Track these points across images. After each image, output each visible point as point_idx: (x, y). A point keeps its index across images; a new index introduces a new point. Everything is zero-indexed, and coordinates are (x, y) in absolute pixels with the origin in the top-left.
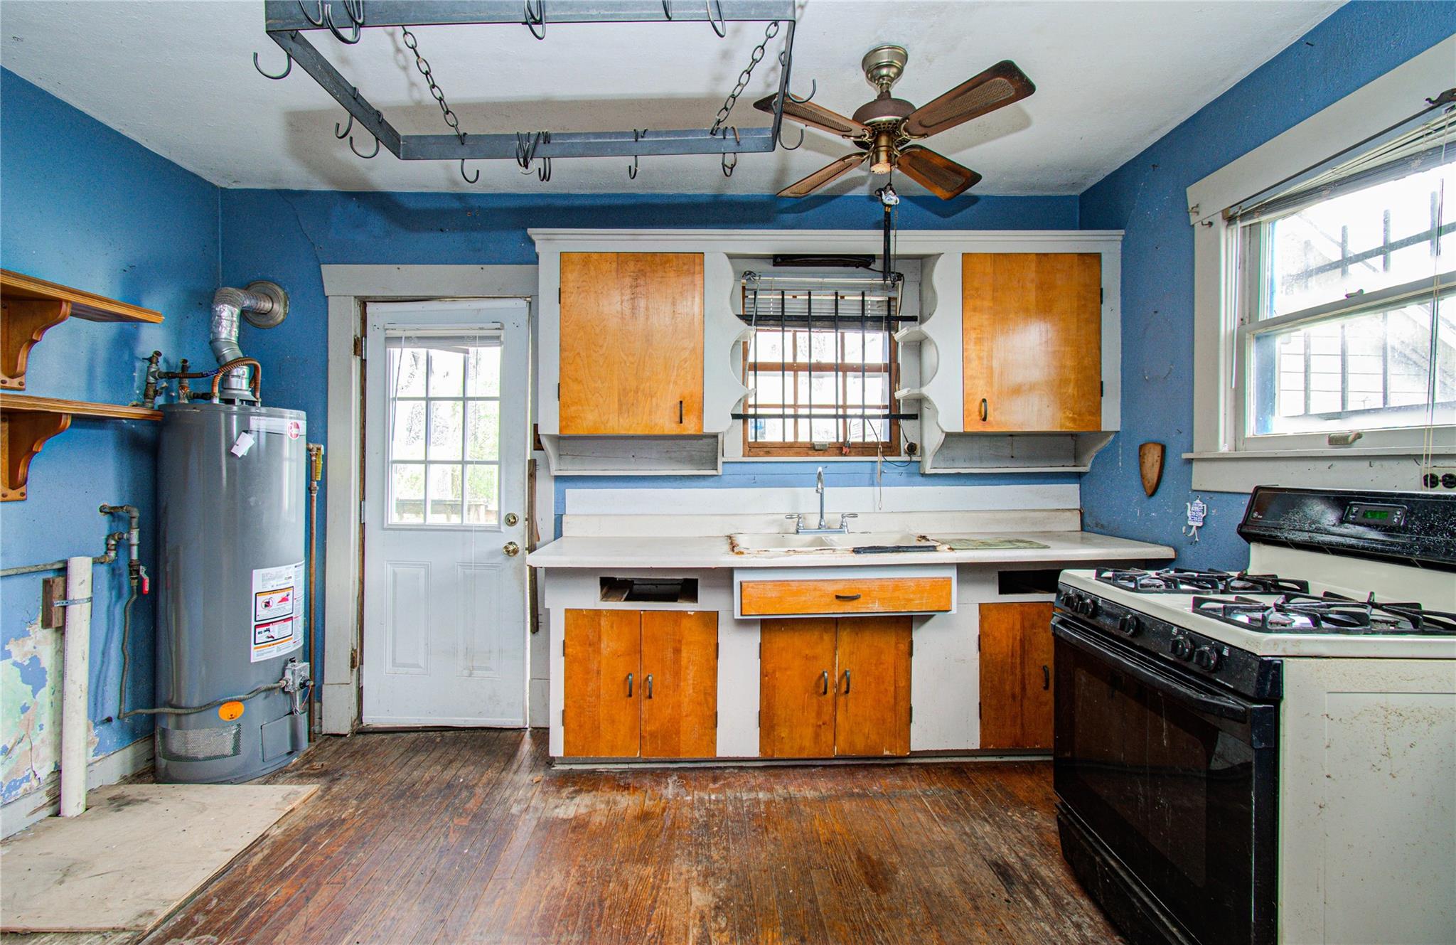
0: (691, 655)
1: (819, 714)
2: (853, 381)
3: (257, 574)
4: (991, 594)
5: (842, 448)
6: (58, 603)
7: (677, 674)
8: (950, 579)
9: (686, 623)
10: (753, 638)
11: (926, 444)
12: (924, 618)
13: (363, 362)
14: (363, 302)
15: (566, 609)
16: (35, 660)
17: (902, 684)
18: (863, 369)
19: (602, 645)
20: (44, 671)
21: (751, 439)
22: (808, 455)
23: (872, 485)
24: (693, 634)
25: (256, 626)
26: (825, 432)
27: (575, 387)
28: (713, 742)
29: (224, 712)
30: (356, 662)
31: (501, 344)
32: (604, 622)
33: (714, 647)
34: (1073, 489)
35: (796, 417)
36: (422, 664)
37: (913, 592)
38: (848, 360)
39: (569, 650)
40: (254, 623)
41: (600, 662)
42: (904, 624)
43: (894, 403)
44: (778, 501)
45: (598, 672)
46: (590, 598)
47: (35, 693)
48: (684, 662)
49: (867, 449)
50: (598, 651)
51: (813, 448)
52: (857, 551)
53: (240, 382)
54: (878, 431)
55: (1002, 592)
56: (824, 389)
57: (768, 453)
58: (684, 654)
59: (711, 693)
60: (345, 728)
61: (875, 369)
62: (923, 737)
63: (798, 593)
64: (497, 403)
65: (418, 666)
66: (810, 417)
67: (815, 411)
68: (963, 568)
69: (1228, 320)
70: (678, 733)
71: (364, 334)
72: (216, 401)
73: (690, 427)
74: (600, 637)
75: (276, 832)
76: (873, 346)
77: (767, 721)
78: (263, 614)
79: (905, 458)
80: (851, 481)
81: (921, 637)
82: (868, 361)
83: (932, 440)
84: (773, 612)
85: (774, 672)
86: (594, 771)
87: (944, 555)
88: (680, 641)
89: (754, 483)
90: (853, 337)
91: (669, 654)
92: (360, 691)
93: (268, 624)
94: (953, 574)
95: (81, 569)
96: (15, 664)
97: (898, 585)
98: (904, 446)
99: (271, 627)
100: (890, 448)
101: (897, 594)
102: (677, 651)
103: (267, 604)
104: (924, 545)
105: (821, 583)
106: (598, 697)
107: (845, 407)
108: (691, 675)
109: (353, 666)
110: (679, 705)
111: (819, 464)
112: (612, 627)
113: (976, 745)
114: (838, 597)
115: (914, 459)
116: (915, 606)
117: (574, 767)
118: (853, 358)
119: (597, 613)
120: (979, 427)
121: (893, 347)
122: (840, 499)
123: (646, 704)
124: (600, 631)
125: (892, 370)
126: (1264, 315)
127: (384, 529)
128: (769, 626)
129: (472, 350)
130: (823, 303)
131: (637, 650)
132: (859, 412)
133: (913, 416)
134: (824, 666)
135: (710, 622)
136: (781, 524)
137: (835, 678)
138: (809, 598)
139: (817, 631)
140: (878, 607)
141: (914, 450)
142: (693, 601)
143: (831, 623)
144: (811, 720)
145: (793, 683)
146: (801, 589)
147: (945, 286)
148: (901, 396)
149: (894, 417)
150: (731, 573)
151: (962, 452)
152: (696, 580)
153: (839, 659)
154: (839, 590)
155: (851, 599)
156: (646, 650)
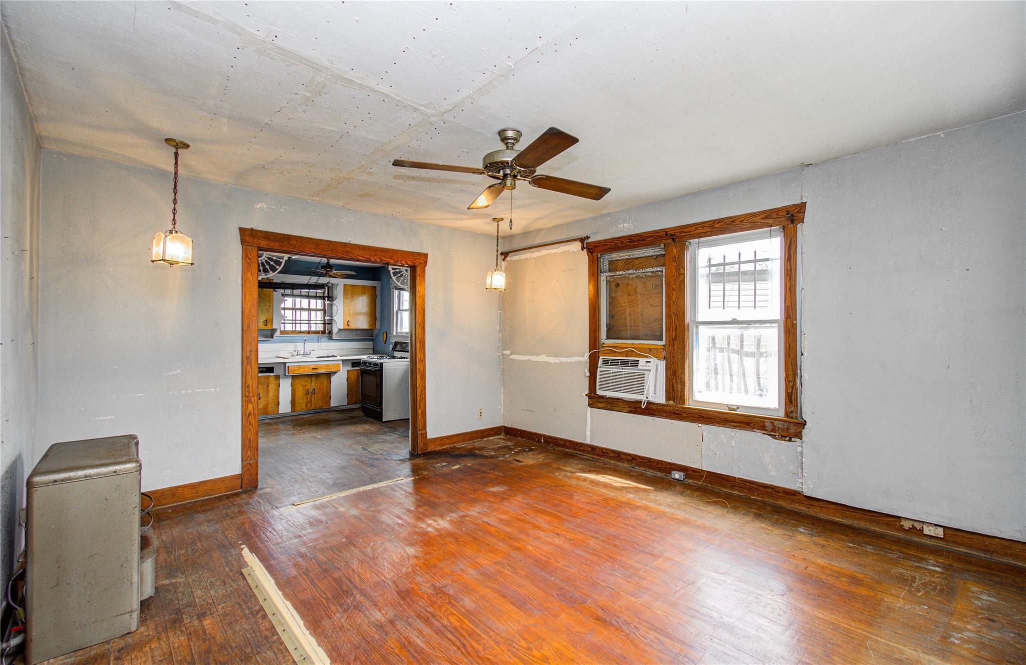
0: (272, 387)
1: (307, 400)
2: (313, 313)
4: (350, 368)
5: (309, 332)
7: (268, 392)
8: (340, 364)
9: (270, 378)
10: (289, 381)
11: (333, 331)
12: (335, 373)
17: (328, 390)
18: (316, 310)
21: (282, 329)
22: (299, 334)
23: (318, 342)
24: (273, 382)
26: (305, 328)
28: (278, 410)
33: (278, 384)
34: (371, 343)
35: (296, 323)
37: (332, 367)
42: (329, 375)
43: (325, 320)
44: (290, 347)
48: (270, 389)
49: (316, 332)
51: (300, 332)
52: (318, 357)
54: (320, 328)
55: (352, 367)
56: (305, 315)
57: (287, 334)
58: (270, 387)
59: (278, 397)
61: (320, 310)
62: (333, 403)
63: (304, 368)
66: (300, 323)
67: (302, 322)
68: (343, 361)
69: (396, 308)
70: (267, 408)
73: (269, 327)
76: (319, 304)
77: (293, 403)
79: (327, 335)
80: (312, 341)
81: (333, 378)
82: (318, 308)
83: (335, 330)
84: (296, 373)
85: (295, 389)
87: (339, 358)
88: (269, 383)
89: (283, 342)
90: (313, 301)
91: (265, 387)
94: (341, 363)
97: (328, 365)
98: (327, 332)
100: (324, 332)
101: (327, 367)
102: (268, 386)
104: (333, 356)
105: (309, 366)
107: (310, 320)
108: (271, 392)
110: (268, 400)
111: (305, 337)
113: (346, 404)
114: (313, 369)
115: (330, 335)
116: (333, 370)
118: (313, 306)
120: (348, 327)
121: (324, 304)
122: (309, 346)
123: (259, 401)
125: (324, 310)
126: (401, 309)
128: (294, 377)
132: (315, 322)
133: (330, 324)
134: (309, 386)
135: (278, 377)
136: (292, 353)
137: (310, 390)
138: (306, 369)
139: (306, 378)
140: (323, 371)
141: (330, 333)
142: (273, 372)
143: (311, 376)
144: (305, 401)
145: (300, 392)
146: (304, 367)
147: (339, 292)
148: (327, 318)
149: (325, 324)
150: (285, 363)
151: (343, 333)
152: (273, 368)
153: (312, 385)
154: (314, 367)
155: (316, 369)
156: (259, 386)
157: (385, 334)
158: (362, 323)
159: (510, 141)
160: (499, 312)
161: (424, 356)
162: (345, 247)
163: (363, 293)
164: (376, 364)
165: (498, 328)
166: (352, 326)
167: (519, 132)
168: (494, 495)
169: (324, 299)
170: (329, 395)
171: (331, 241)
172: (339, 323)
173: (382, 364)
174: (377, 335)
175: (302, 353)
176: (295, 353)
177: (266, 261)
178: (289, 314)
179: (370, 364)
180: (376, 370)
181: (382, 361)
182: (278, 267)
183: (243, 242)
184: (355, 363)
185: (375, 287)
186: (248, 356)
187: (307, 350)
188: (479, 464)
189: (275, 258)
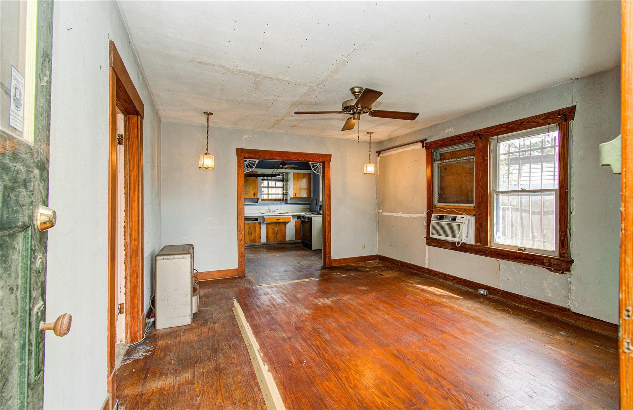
0: (257, 228)
2: (277, 189)
4: (296, 220)
5: (275, 200)
7: (255, 231)
10: (265, 226)
12: (288, 222)
17: (285, 232)
18: (279, 187)
21: (262, 198)
23: (280, 205)
24: (257, 225)
26: (273, 197)
28: (260, 241)
33: (260, 227)
34: (309, 205)
35: (269, 195)
38: (277, 186)
42: (285, 223)
43: (283, 193)
44: (266, 207)
49: (279, 200)
51: (271, 200)
52: (280, 213)
54: (281, 197)
55: (298, 219)
56: (273, 190)
57: (265, 200)
59: (260, 234)
61: (281, 187)
62: (288, 239)
63: (272, 219)
66: (271, 195)
68: (292, 216)
70: (255, 240)
73: (256, 197)
76: (280, 184)
77: (267, 237)
80: (277, 204)
81: (288, 225)
82: (280, 186)
83: (289, 198)
84: (269, 221)
85: (268, 230)
87: (290, 214)
89: (263, 205)
90: (277, 183)
91: (254, 229)
94: (291, 216)
97: (284, 218)
98: (285, 199)
100: (283, 200)
102: (255, 228)
104: (288, 213)
105: (275, 218)
107: (276, 193)
108: (257, 231)
110: (255, 235)
111: (273, 202)
112: (246, 225)
113: (295, 239)
116: (287, 220)
118: (277, 185)
120: (295, 197)
121: (283, 184)
122: (276, 207)
123: (251, 235)
125: (283, 187)
128: (268, 224)
131: (250, 228)
132: (278, 194)
133: (286, 195)
134: (275, 229)
135: (260, 224)
136: (267, 211)
137: (276, 231)
139: (274, 225)
140: (282, 221)
141: (286, 200)
142: (257, 221)
143: (276, 223)
144: (273, 237)
145: (271, 232)
147: (291, 177)
148: (284, 192)
149: (283, 195)
150: (263, 216)
151: (293, 200)
152: (258, 218)
153: (277, 228)
154: (277, 218)
155: (279, 220)
156: (251, 228)
157: (316, 200)
158: (304, 195)
159: (357, 94)
160: (376, 187)
161: (330, 213)
162: (285, 154)
163: (304, 177)
164: (308, 218)
165: (375, 196)
166: (298, 196)
167: (361, 88)
168: (360, 291)
169: (283, 181)
170: (285, 235)
171: (278, 151)
172: (291, 195)
173: (311, 218)
174: (312, 201)
175: (272, 211)
176: (269, 211)
177: (248, 164)
178: (265, 190)
179: (306, 217)
180: (308, 221)
181: (312, 216)
182: (253, 166)
183: (237, 155)
184: (299, 217)
185: (310, 173)
186: (240, 212)
187: (274, 209)
188: (358, 275)
189: (252, 162)
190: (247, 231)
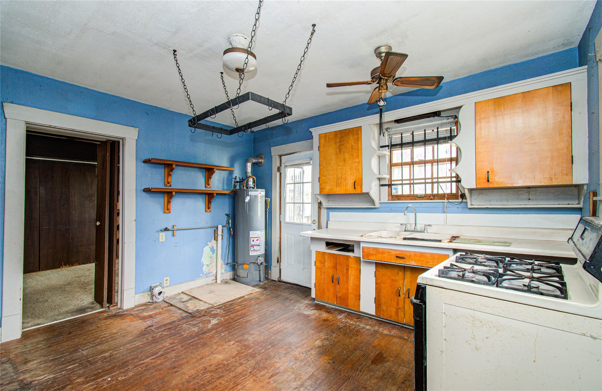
0: (352, 272)
1: (397, 304)
3: (251, 232)
5: (430, 196)
6: (216, 235)
7: (347, 278)
8: (448, 255)
9: (350, 259)
10: (373, 268)
11: (466, 194)
13: (280, 174)
14: (280, 156)
15: (316, 251)
16: (213, 247)
18: (438, 161)
19: (326, 264)
20: (214, 250)
21: (393, 194)
22: (415, 199)
23: (444, 212)
24: (352, 264)
25: (251, 246)
26: (421, 190)
27: (324, 178)
28: (359, 305)
29: (245, 266)
30: (279, 261)
31: (311, 164)
32: (326, 257)
33: (359, 270)
35: (410, 184)
36: (293, 265)
37: (429, 259)
39: (316, 264)
40: (250, 245)
41: (325, 269)
45: (324, 273)
46: (323, 248)
47: (213, 254)
48: (350, 274)
49: (441, 197)
50: (324, 265)
51: (417, 197)
52: (405, 239)
53: (251, 183)
58: (350, 271)
59: (358, 287)
60: (276, 280)
61: (444, 161)
64: (311, 184)
65: (292, 265)
70: (348, 298)
71: (281, 165)
72: (245, 188)
73: (358, 190)
74: (325, 262)
75: (246, 297)
78: (252, 243)
79: (460, 200)
85: (380, 283)
86: (325, 306)
87: (446, 244)
88: (348, 266)
91: (345, 271)
92: (280, 270)
93: (253, 246)
94: (450, 253)
95: (220, 227)
96: (209, 247)
97: (422, 255)
98: (460, 195)
99: (254, 247)
100: (456, 196)
101: (422, 259)
102: (347, 269)
103: (253, 241)
105: (390, 251)
106: (324, 281)
107: (432, 178)
108: (352, 279)
109: (278, 262)
110: (348, 289)
112: (328, 258)
114: (397, 257)
115: (464, 201)
116: (431, 265)
117: (320, 303)
119: (324, 253)
123: (338, 286)
124: (325, 259)
127: (285, 223)
128: (378, 266)
129: (304, 167)
130: (419, 136)
131: (335, 267)
135: (358, 261)
136: (400, 228)
137: (403, 291)
138: (386, 255)
139: (397, 270)
141: (463, 196)
142: (352, 252)
144: (395, 305)
145: (386, 290)
146: (383, 252)
148: (455, 172)
150: (359, 242)
152: (354, 245)
155: (403, 258)
156: (338, 267)
175: (412, 228)
176: (404, 228)
187: (420, 225)
190: (331, 272)
